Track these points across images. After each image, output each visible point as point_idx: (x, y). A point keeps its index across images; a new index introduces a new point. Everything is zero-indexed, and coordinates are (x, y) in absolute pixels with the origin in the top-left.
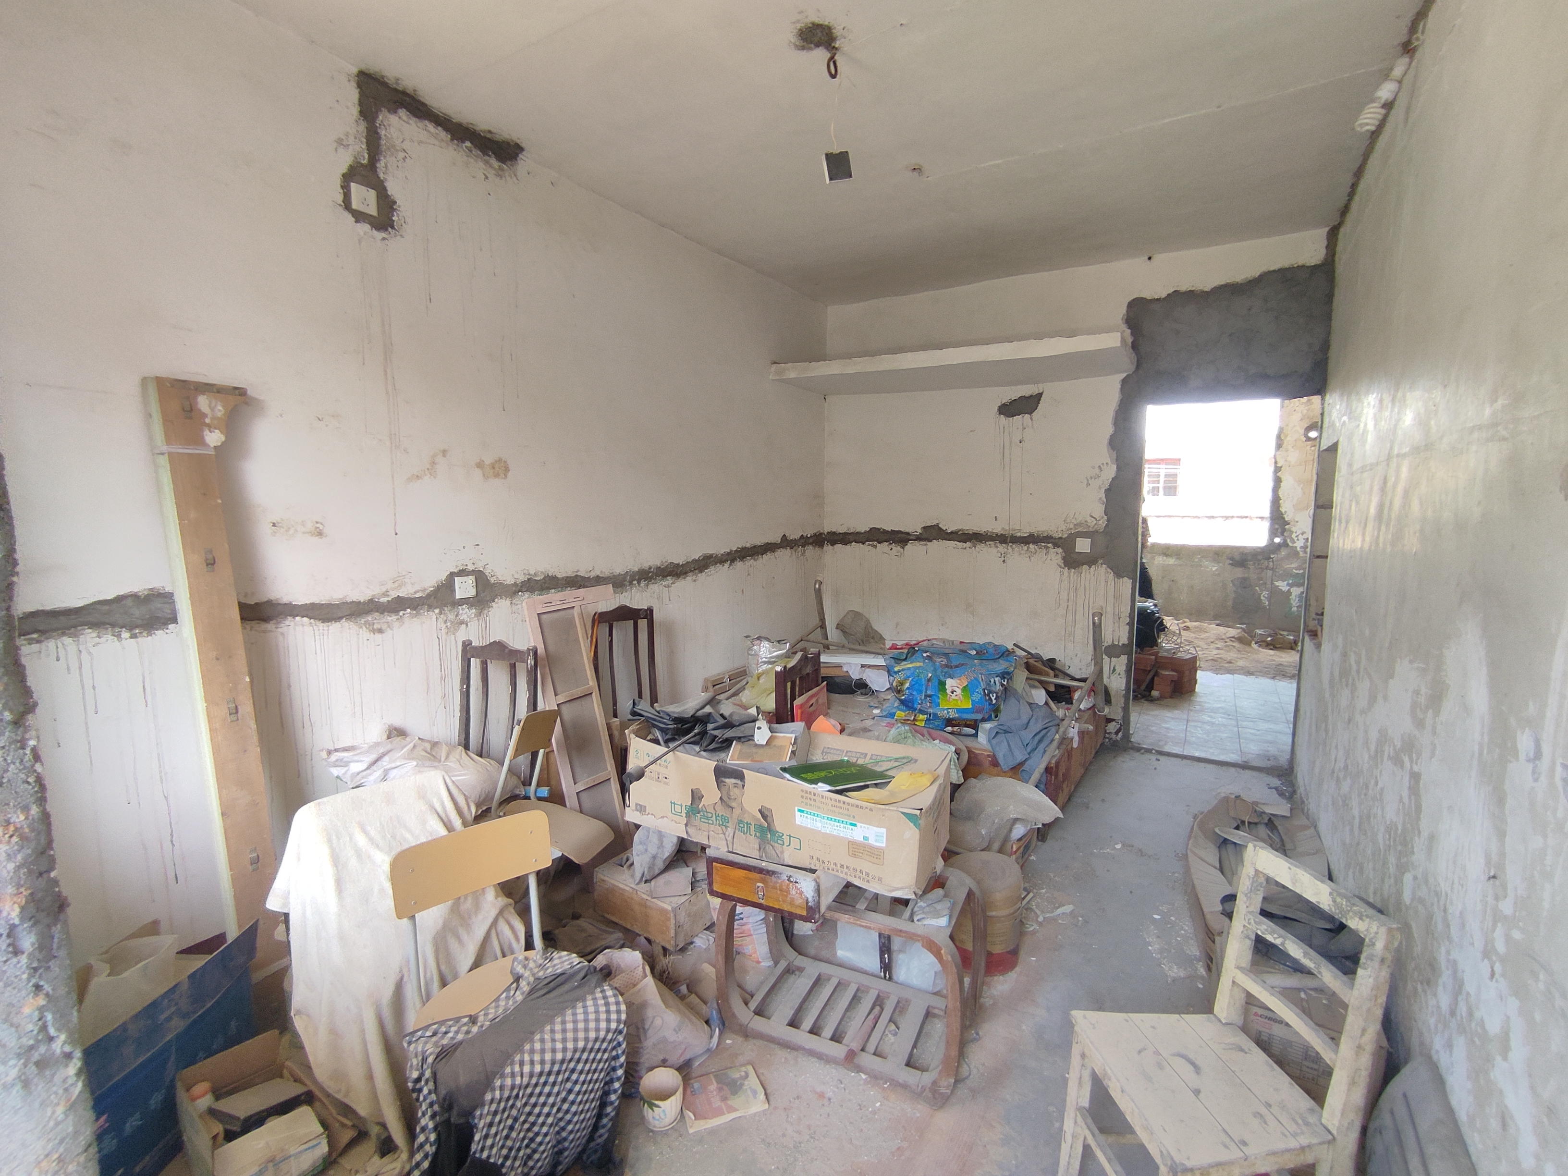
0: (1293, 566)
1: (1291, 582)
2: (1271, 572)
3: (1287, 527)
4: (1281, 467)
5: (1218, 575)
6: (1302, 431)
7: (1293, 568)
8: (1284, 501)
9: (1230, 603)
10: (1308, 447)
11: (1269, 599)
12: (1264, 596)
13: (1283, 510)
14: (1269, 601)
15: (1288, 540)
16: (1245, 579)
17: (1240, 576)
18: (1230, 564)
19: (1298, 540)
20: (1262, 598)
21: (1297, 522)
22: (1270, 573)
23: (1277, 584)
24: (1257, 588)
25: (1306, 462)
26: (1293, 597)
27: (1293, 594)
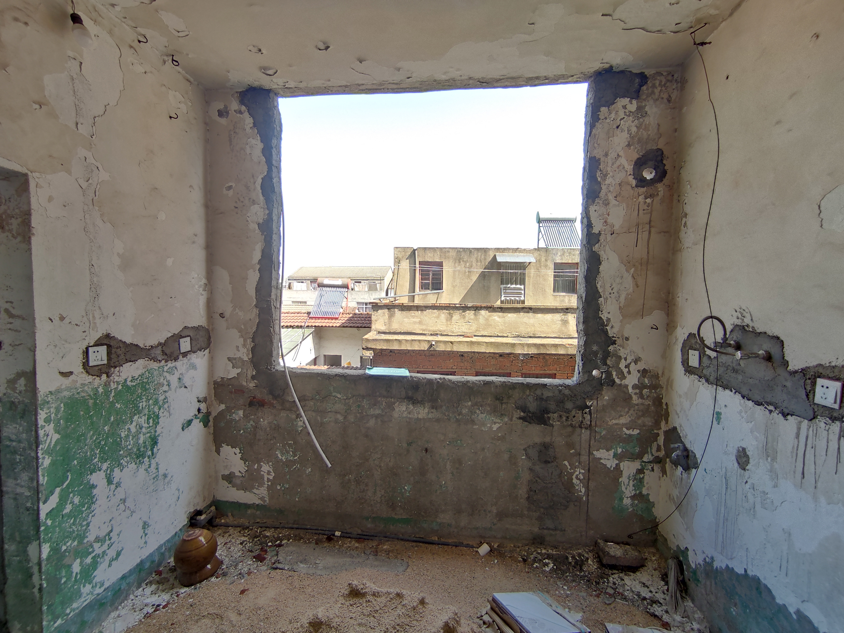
0: (623, 421)
1: (619, 450)
2: (588, 432)
3: (611, 348)
4: (600, 234)
5: (502, 439)
6: (629, 167)
7: (623, 425)
8: (606, 299)
9: (522, 492)
10: (641, 199)
11: (587, 482)
12: (577, 478)
13: (604, 316)
14: (587, 488)
15: (614, 373)
16: (546, 447)
17: (538, 440)
18: (520, 418)
19: (629, 372)
20: (575, 481)
21: (627, 339)
22: (585, 434)
23: (597, 454)
24: (566, 463)
25: (638, 225)
26: (624, 479)
27: (625, 474)
